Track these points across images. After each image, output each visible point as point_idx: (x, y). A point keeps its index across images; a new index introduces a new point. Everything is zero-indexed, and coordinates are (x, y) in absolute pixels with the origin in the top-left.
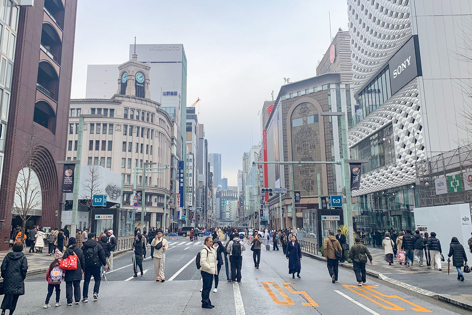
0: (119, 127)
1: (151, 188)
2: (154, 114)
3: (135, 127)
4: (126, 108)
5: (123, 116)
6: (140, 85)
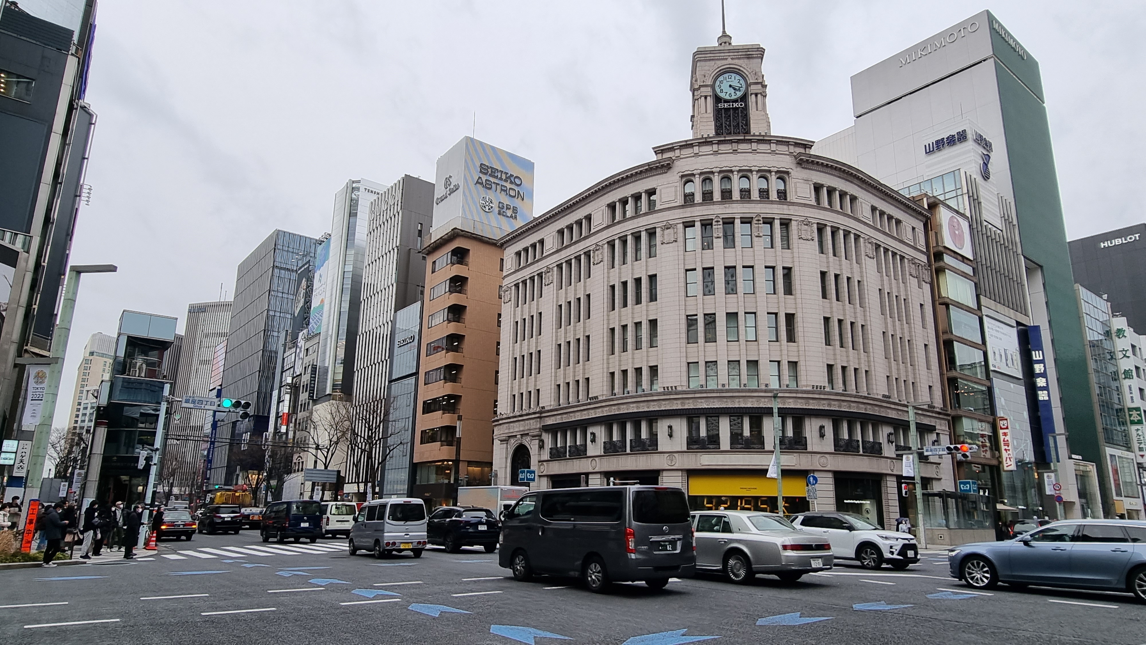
0: (670, 231)
1: (794, 395)
2: (788, 173)
3: (717, 221)
4: (687, 178)
5: (680, 201)
6: (733, 105)
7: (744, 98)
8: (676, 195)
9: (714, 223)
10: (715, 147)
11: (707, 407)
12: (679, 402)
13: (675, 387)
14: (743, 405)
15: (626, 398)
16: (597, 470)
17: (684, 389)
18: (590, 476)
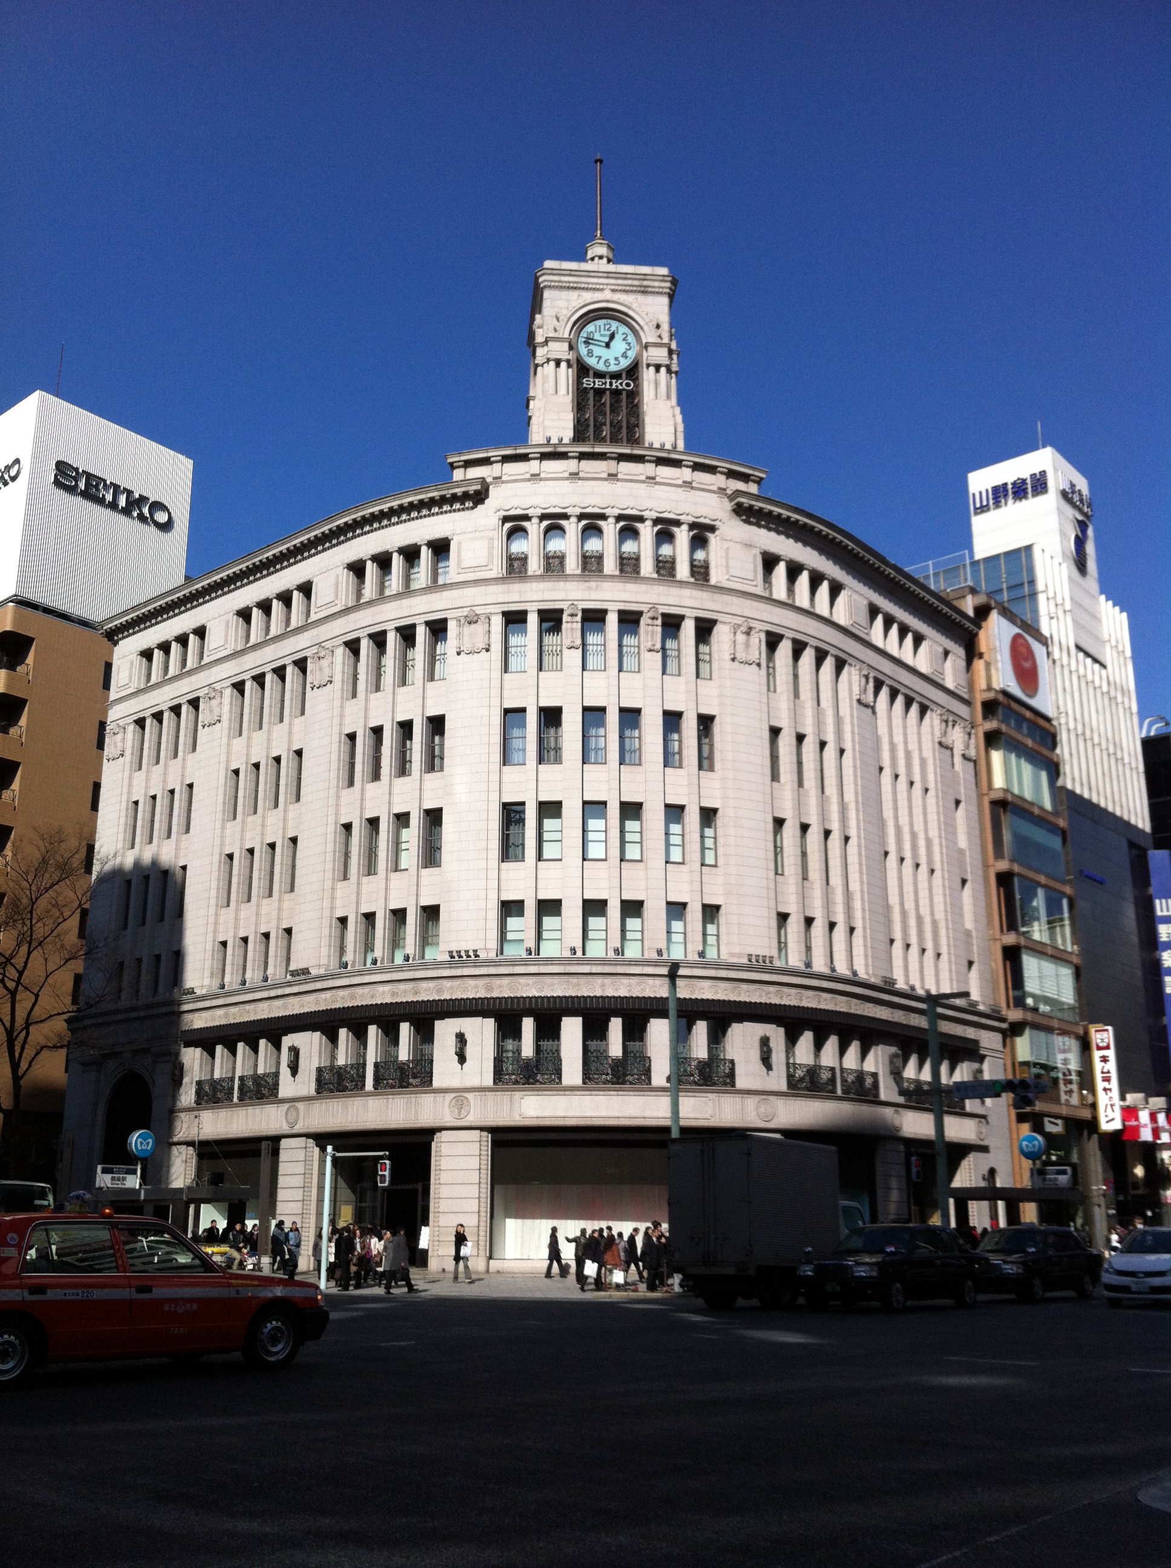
0: (479, 628)
1: (713, 972)
2: (712, 529)
3: (572, 615)
4: (515, 525)
5: (497, 568)
6: (611, 384)
7: (633, 371)
8: (490, 556)
9: (565, 618)
10: (571, 465)
11: (537, 995)
12: (481, 982)
13: (475, 951)
14: (610, 992)
15: (370, 972)
16: (298, 1129)
17: (492, 955)
18: (284, 1143)
